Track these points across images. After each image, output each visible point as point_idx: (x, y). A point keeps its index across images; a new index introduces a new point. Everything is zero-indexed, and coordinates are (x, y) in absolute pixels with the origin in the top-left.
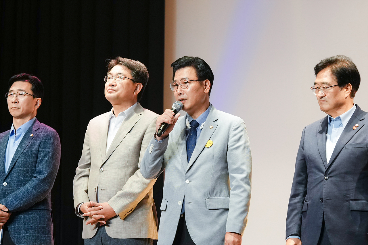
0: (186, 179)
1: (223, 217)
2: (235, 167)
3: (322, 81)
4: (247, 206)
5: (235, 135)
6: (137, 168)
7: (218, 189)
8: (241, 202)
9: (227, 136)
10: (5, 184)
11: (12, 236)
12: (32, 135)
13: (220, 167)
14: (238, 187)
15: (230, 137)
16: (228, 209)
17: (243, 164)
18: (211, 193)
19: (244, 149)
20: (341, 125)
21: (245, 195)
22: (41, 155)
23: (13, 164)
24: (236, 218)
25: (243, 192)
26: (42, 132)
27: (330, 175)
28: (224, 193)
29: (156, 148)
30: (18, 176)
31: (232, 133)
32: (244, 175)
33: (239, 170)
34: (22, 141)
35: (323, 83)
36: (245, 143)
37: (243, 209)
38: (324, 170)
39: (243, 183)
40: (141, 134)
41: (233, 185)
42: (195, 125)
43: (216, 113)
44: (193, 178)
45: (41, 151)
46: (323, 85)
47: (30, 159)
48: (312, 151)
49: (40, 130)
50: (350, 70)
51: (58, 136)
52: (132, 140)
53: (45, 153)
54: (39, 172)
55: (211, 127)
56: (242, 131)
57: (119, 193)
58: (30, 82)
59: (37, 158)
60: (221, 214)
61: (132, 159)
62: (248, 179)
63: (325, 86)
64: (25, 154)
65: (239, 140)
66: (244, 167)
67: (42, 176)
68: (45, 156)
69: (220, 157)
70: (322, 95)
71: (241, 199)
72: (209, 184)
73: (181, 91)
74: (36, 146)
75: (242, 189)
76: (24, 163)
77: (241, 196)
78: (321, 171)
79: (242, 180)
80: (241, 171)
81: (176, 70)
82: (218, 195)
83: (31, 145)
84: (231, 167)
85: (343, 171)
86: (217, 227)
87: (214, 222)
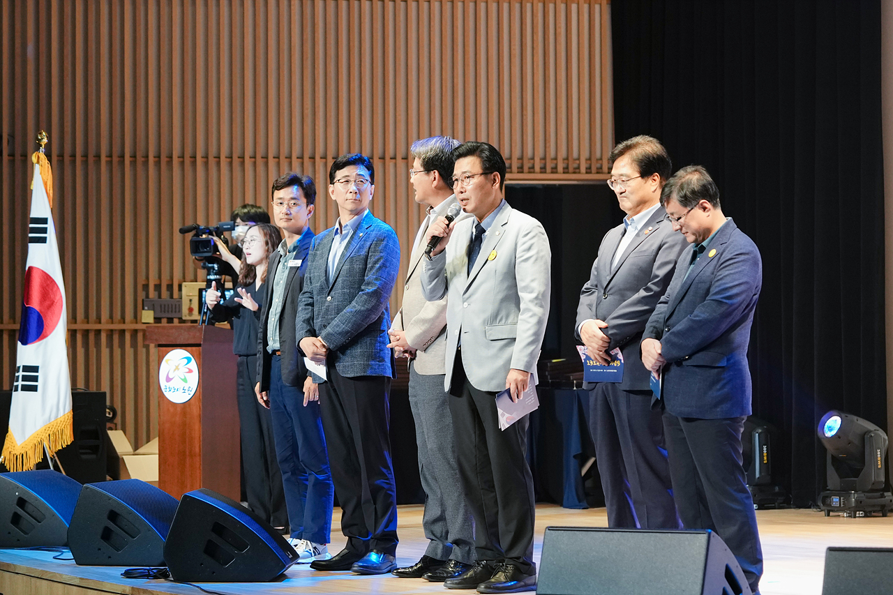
0: (464, 302)
1: (509, 350)
2: (523, 284)
3: (620, 173)
5: (524, 243)
7: (503, 313)
8: (529, 329)
9: (514, 245)
10: (329, 298)
12: (361, 235)
13: (506, 285)
14: (527, 310)
15: (519, 245)
16: (514, 339)
17: (533, 281)
18: (494, 318)
19: (536, 260)
22: (371, 262)
23: (338, 272)
24: (522, 350)
25: (531, 317)
26: (373, 230)
27: (609, 293)
28: (512, 319)
29: (429, 267)
30: (343, 288)
31: (520, 241)
32: (534, 295)
33: (527, 289)
34: (349, 242)
35: (622, 175)
36: (538, 253)
37: (531, 339)
38: (605, 286)
39: (531, 306)
42: (480, 232)
44: (472, 300)
45: (371, 256)
46: (622, 177)
47: (358, 266)
49: (372, 228)
50: (655, 156)
53: (376, 258)
54: (368, 284)
55: (497, 233)
56: (534, 237)
59: (366, 265)
60: (506, 345)
62: (538, 301)
63: (624, 178)
64: (352, 260)
65: (529, 249)
66: (535, 284)
67: (370, 289)
68: (376, 263)
69: (505, 273)
71: (529, 325)
72: (490, 309)
73: (462, 188)
74: (366, 250)
75: (530, 314)
76: (350, 270)
77: (528, 322)
79: (531, 301)
80: (530, 290)
81: (456, 160)
82: (503, 321)
83: (360, 248)
84: (520, 284)
85: (622, 286)
86: (500, 362)
87: (496, 356)
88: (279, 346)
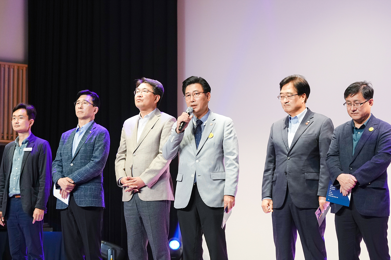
0: (196, 160)
1: (222, 185)
2: (229, 151)
3: (287, 92)
4: (237, 177)
5: (228, 130)
6: (158, 153)
7: (218, 166)
8: (234, 174)
10: (72, 165)
11: (75, 200)
12: (90, 132)
13: (219, 151)
14: (232, 164)
15: (225, 131)
16: (224, 180)
17: (234, 149)
18: (214, 169)
19: (234, 139)
20: (297, 122)
21: (236, 170)
22: (97, 145)
23: (78, 151)
24: (231, 186)
25: (235, 168)
26: (97, 130)
27: (291, 156)
28: (221, 169)
29: (177, 139)
30: (81, 159)
31: (226, 129)
32: (235, 157)
33: (231, 153)
34: (84, 136)
35: (288, 93)
36: (234, 135)
37: (235, 180)
38: (287, 153)
39: (234, 162)
40: (160, 130)
41: (227, 164)
42: (200, 123)
43: (213, 115)
44: (201, 158)
45: (96, 143)
46: (288, 94)
47: (89, 148)
48: (278, 139)
49: (96, 129)
50: (305, 84)
51: (108, 133)
52: (154, 134)
53: (99, 144)
54: (95, 157)
55: (211, 124)
56: (232, 127)
57: (147, 170)
58: (91, 96)
59: (94, 147)
60: (220, 183)
61: (155, 147)
62: (237, 160)
63: (289, 95)
64: (86, 145)
65: (230, 133)
66: (235, 151)
67: (97, 160)
68: (99, 146)
69: (219, 145)
70: (287, 101)
71: (234, 172)
72: (213, 163)
74: (93, 140)
75: (234, 166)
76: (85, 150)
77: (233, 171)
78: (285, 154)
79: (234, 160)
80: (232, 154)
82: (218, 170)
83: (90, 139)
84: (226, 151)
85: (300, 153)
86: (218, 192)
87: (216, 188)
88: (20, 192)
